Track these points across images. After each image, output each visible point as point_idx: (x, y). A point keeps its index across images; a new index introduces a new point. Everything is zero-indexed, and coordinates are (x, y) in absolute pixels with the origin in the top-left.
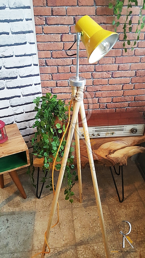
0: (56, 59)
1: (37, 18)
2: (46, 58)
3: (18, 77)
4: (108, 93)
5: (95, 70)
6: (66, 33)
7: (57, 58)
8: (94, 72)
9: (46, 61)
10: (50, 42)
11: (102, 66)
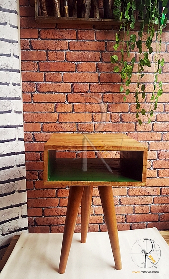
1: (26, 84)
2: (35, 132)
6: (61, 103)
7: (49, 132)
9: (34, 136)
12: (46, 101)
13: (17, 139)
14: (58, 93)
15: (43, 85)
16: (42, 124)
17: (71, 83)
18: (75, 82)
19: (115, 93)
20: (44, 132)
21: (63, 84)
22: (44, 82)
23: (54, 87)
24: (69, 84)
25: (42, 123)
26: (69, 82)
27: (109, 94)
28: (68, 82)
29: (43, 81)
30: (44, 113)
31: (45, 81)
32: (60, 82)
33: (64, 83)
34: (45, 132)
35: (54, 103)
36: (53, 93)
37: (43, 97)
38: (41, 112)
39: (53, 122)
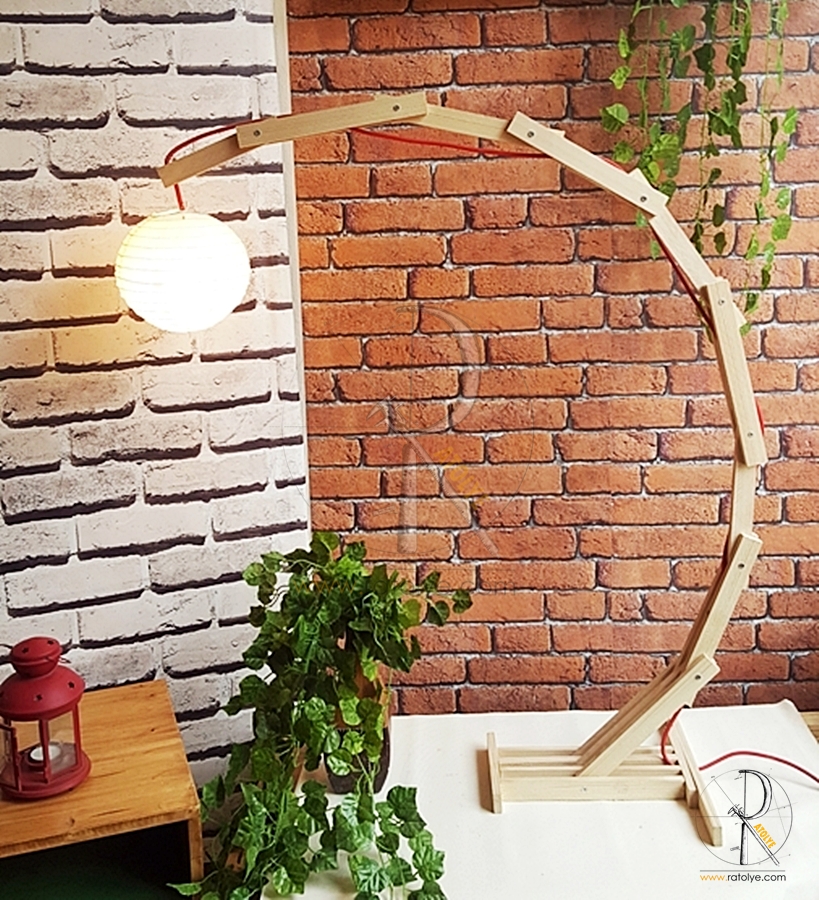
0: (384, 371)
1: (309, 206)
2: (341, 367)
3: (205, 450)
4: (645, 534)
5: (571, 422)
6: (430, 265)
7: (388, 367)
8: (568, 431)
9: (337, 381)
10: (358, 300)
11: (605, 403)
12: (378, 261)
13: (275, 397)
14: (418, 234)
15: (366, 208)
16: (365, 340)
17: (462, 195)
18: (477, 195)
19: (621, 227)
20: (372, 367)
21: (434, 203)
22: (369, 197)
23: (404, 212)
24: (456, 199)
25: (364, 336)
26: (455, 193)
27: (600, 231)
28: (454, 196)
29: (367, 195)
30: (372, 303)
31: (374, 194)
32: (423, 196)
33: (440, 196)
34: (376, 367)
35: (404, 267)
36: (402, 234)
37: (368, 248)
38: (363, 300)
39: (404, 334)
